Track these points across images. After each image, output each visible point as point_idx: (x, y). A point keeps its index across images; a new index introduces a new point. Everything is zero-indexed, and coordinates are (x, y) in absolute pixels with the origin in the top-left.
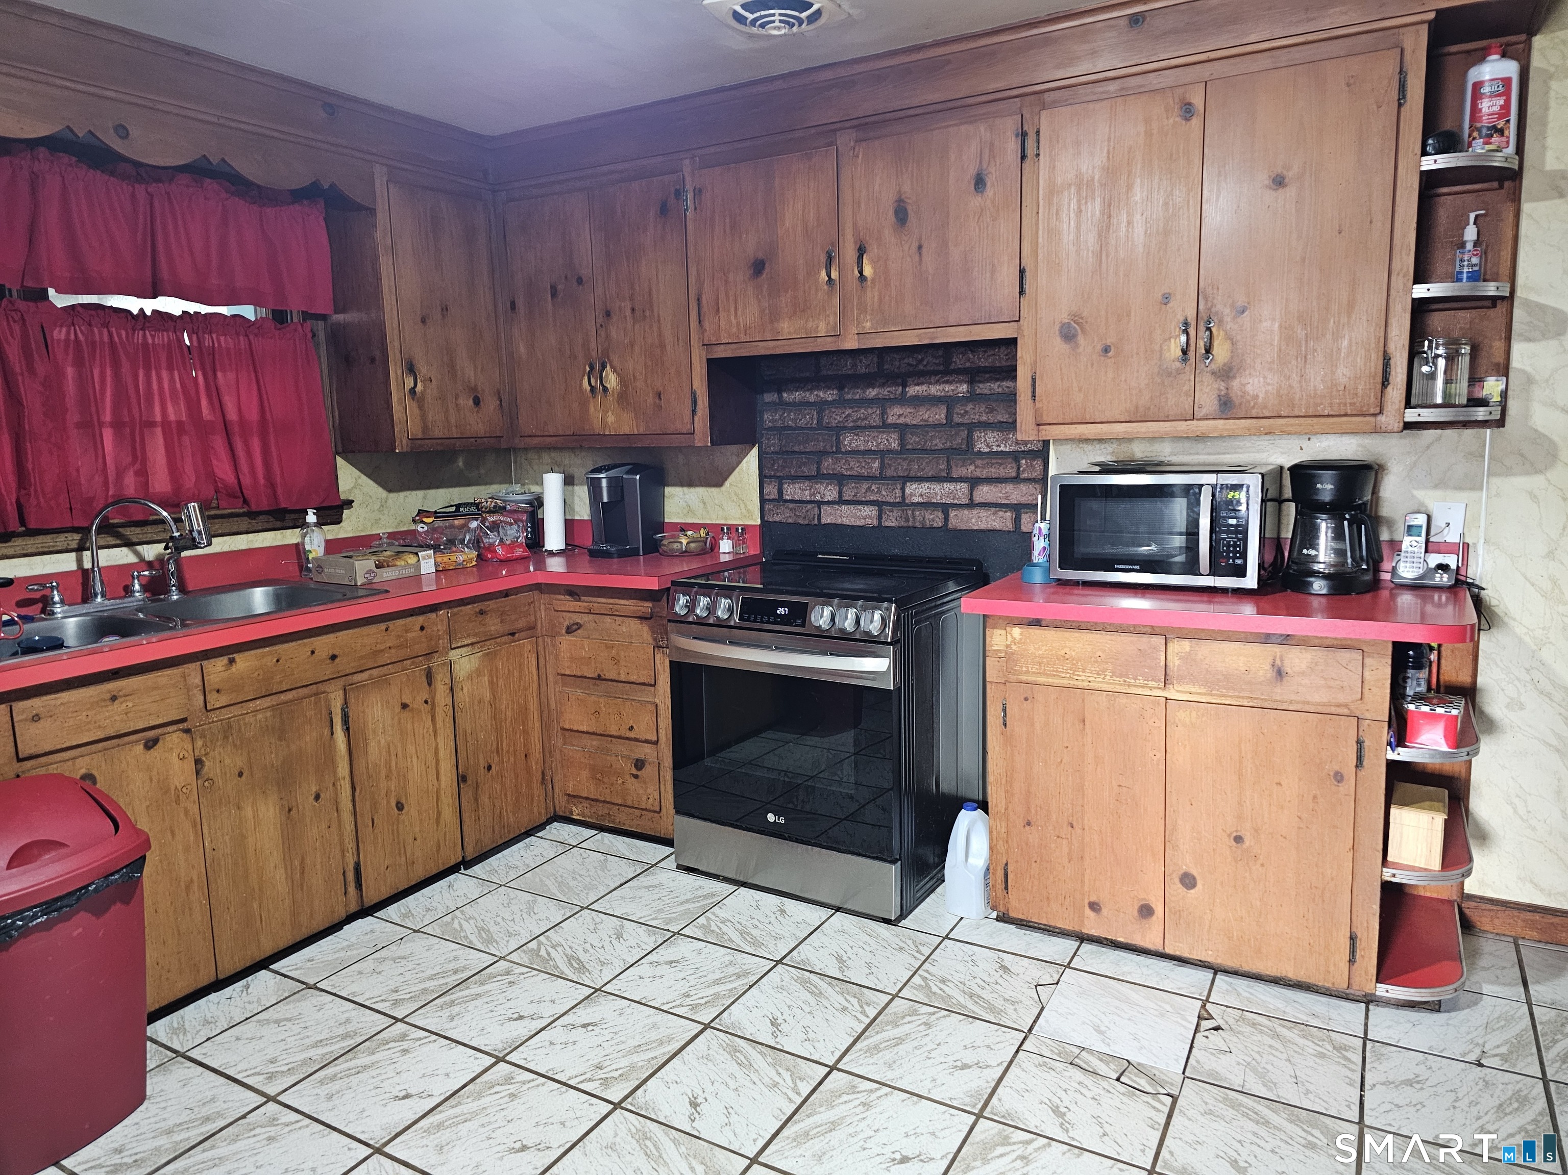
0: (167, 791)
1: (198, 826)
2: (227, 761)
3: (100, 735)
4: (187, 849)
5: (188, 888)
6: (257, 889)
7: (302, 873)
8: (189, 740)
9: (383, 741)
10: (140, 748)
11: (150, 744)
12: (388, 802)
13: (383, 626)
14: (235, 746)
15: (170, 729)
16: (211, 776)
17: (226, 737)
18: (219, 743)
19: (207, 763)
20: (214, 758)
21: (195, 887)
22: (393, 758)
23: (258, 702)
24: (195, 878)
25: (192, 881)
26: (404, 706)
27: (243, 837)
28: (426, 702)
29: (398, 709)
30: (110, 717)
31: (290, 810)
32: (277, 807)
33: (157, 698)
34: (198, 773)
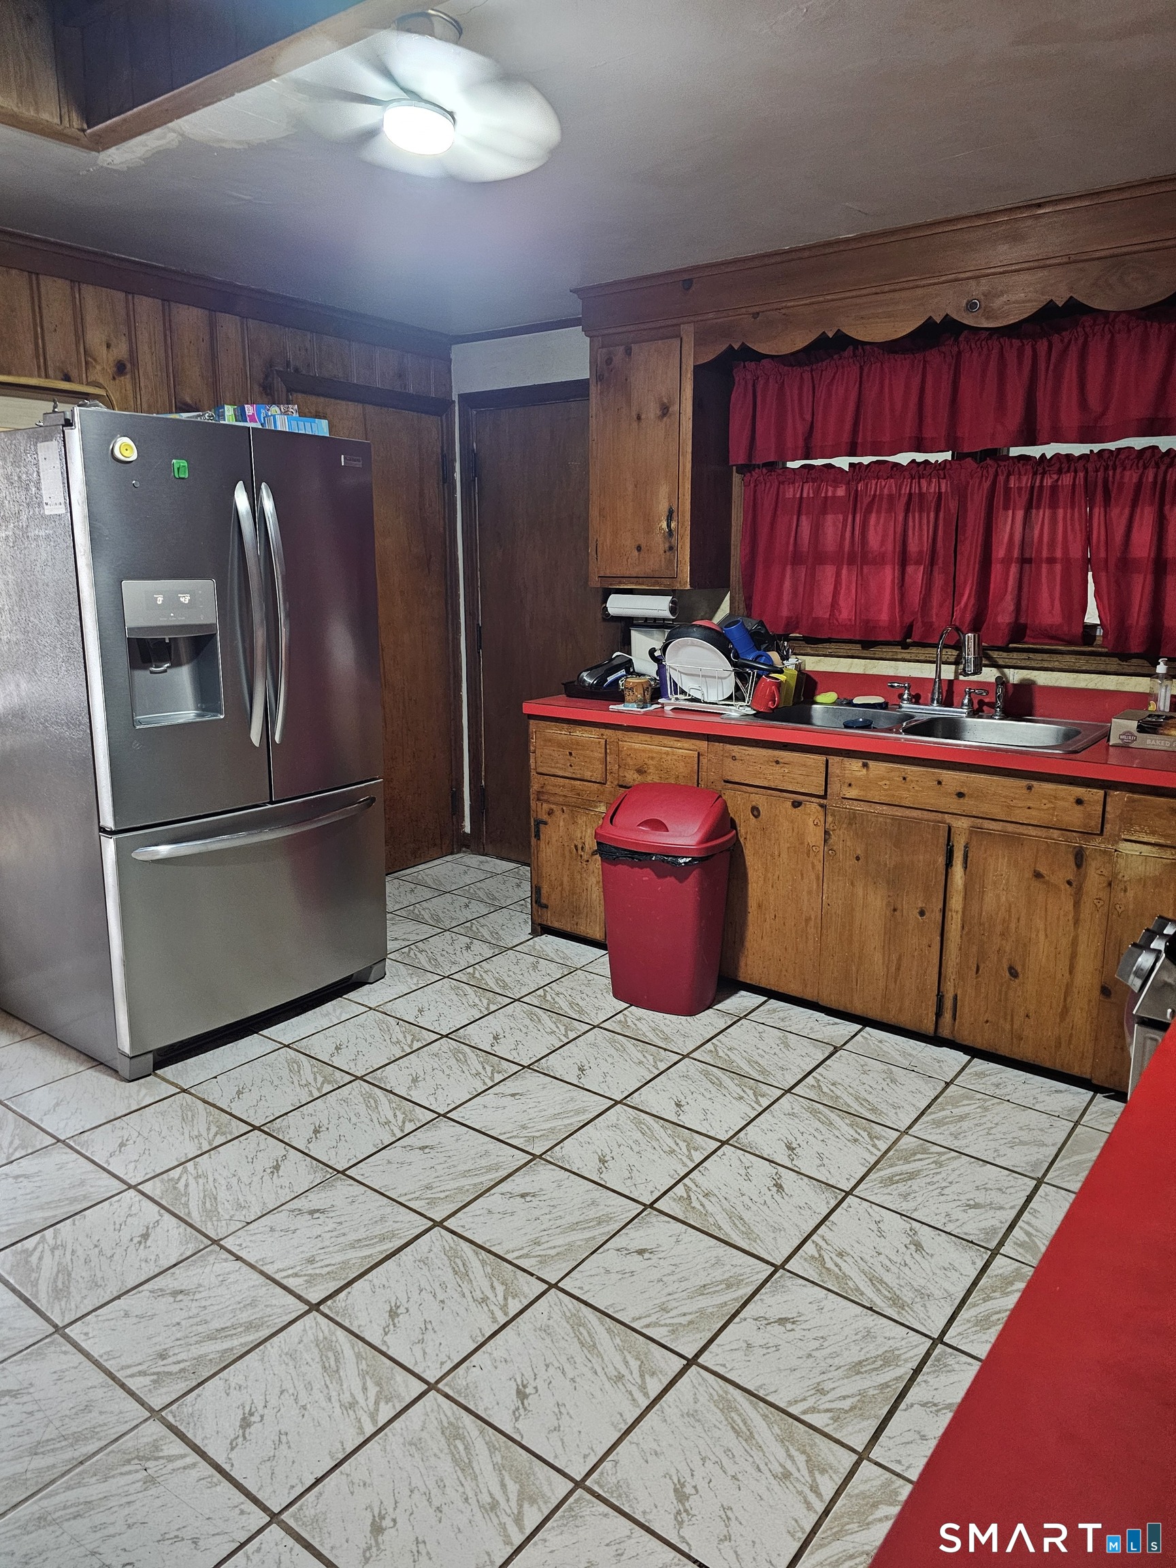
0: (802, 843)
1: (820, 880)
2: (849, 843)
3: (766, 784)
4: (810, 892)
5: (808, 920)
6: (857, 955)
7: (898, 969)
8: (823, 814)
9: (1003, 899)
10: (789, 804)
11: (796, 804)
12: (1000, 960)
13: (1025, 783)
14: (857, 834)
15: (813, 799)
16: (835, 848)
17: (850, 824)
18: (844, 826)
19: (833, 837)
20: (839, 836)
21: (812, 923)
22: (1014, 921)
23: (885, 807)
24: (813, 918)
25: (810, 918)
26: (1038, 875)
27: (853, 909)
28: (1069, 883)
29: (1028, 874)
30: (772, 774)
31: (895, 910)
32: (884, 903)
33: (804, 773)
34: (825, 841)
